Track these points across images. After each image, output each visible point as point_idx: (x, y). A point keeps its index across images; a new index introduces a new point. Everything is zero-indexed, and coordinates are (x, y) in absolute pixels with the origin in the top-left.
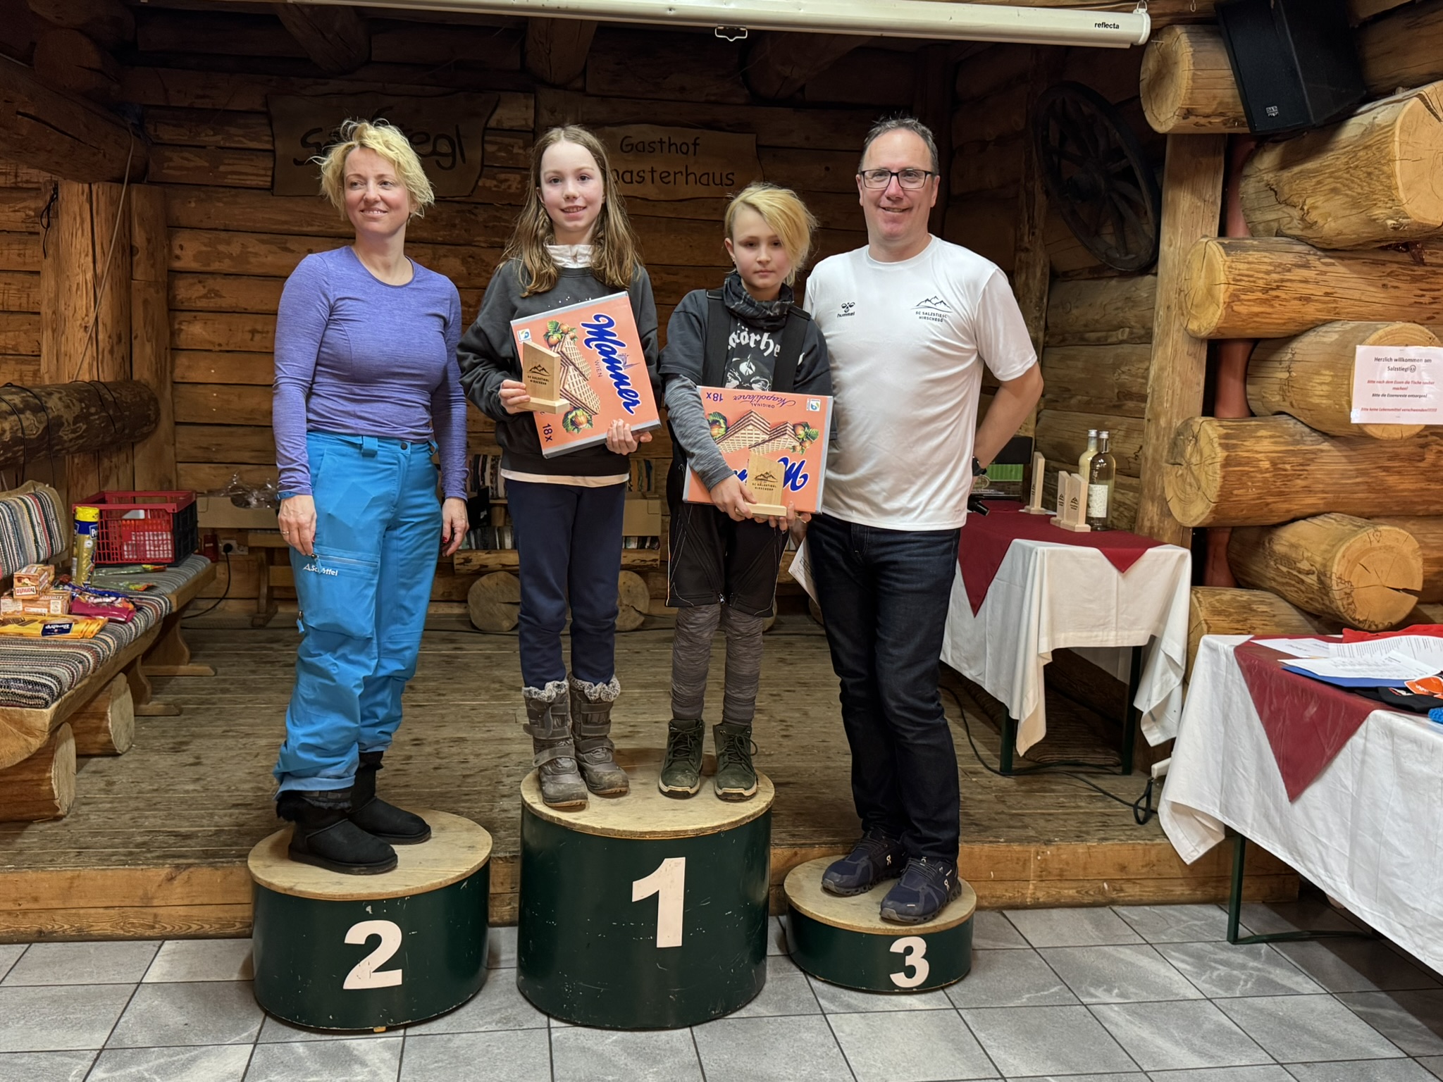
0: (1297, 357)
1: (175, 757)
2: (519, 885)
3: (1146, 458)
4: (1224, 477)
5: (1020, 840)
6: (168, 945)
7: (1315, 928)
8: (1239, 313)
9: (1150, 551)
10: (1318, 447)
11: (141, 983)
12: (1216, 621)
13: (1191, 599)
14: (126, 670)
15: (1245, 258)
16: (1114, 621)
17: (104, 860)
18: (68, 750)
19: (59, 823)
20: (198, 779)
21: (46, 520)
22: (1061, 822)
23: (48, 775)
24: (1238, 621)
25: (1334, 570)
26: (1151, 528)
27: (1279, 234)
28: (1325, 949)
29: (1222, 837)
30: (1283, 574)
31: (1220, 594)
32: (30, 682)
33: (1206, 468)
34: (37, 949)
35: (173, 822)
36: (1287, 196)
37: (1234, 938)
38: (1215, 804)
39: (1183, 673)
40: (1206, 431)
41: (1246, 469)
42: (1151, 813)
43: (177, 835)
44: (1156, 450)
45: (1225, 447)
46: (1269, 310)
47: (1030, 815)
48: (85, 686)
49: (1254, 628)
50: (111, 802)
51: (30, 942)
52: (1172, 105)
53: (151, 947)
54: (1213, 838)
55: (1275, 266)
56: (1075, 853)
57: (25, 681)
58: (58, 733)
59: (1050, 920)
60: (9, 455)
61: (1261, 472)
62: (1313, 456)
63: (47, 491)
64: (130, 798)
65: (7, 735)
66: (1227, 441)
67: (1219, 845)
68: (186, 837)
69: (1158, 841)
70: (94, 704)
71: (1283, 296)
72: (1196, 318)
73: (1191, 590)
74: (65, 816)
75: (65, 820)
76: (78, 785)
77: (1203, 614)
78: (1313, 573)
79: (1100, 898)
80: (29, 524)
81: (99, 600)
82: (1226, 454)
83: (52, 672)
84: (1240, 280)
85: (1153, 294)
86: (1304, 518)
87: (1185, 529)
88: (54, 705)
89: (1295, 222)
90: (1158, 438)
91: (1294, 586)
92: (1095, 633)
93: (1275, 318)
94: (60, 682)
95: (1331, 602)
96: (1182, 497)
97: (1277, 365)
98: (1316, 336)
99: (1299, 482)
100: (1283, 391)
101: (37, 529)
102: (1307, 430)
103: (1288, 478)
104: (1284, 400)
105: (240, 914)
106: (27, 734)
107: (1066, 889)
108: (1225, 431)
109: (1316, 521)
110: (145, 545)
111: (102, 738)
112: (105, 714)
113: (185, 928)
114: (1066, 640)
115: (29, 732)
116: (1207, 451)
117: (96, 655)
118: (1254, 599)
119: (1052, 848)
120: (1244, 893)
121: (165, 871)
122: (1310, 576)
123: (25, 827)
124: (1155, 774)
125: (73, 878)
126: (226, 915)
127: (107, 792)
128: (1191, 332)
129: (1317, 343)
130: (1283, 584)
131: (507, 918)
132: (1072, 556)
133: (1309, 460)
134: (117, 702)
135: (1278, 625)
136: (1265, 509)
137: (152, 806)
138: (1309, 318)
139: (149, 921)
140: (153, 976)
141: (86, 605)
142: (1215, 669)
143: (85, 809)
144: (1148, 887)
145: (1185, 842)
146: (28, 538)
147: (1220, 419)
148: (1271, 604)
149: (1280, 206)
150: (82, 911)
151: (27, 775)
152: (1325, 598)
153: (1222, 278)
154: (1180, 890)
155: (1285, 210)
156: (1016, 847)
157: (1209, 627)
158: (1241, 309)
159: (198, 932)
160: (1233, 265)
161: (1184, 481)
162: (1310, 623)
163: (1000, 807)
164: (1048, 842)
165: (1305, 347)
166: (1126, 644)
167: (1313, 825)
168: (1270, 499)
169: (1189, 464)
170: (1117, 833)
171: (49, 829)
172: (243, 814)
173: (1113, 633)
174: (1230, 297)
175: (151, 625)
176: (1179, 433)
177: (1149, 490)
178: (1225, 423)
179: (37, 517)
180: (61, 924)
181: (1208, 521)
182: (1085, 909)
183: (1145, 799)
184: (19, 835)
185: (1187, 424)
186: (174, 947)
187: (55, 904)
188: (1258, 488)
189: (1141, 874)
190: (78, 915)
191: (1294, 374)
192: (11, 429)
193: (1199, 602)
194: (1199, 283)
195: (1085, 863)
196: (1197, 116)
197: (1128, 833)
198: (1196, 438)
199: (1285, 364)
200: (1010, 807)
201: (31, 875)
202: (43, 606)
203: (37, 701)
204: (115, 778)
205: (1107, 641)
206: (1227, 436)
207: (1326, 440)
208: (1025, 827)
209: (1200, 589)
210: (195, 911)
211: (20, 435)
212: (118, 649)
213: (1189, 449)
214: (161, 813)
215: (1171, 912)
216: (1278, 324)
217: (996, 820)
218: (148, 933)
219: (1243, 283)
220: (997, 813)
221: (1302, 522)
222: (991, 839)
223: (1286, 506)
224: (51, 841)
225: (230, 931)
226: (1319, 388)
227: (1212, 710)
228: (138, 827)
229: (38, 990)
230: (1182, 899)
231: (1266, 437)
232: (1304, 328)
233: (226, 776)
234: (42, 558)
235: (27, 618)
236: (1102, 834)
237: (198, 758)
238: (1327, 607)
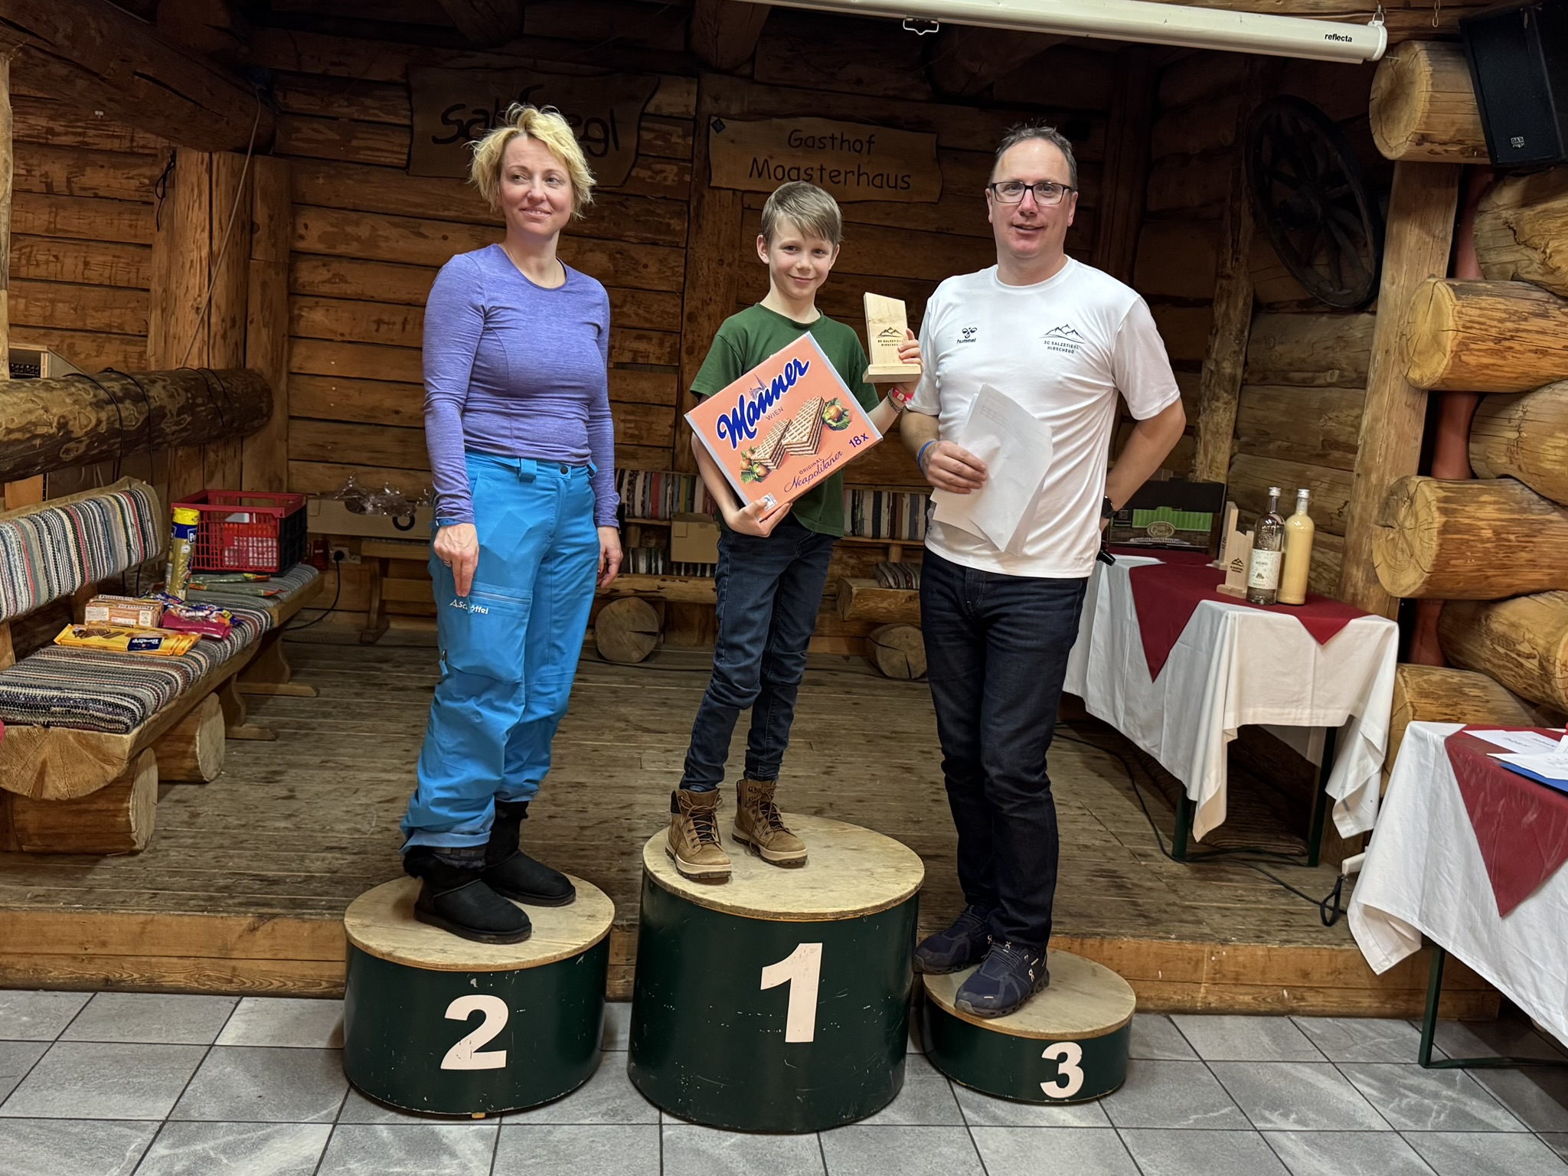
0: (1529, 416)
1: (267, 789)
2: (635, 957)
3: (1353, 518)
4: (1441, 545)
5: (1193, 938)
6: (247, 1003)
7: (1517, 1054)
8: (1468, 364)
9: (1353, 622)
10: (1547, 517)
11: (213, 1045)
12: (1424, 704)
13: (1396, 678)
14: (217, 690)
15: (1477, 303)
16: (1310, 697)
17: (181, 904)
18: (149, 777)
19: (135, 859)
20: (290, 816)
21: (141, 521)
22: (1240, 919)
23: (125, 805)
24: (1448, 706)
25: (1559, 655)
26: (1355, 595)
27: (1515, 278)
28: (1527, 1079)
29: (1418, 947)
30: (1500, 656)
31: (1428, 674)
32: (110, 704)
33: (1421, 534)
34: (103, 998)
35: (261, 864)
36: (1527, 237)
37: (1426, 1061)
38: (1414, 911)
39: (1383, 759)
40: (1423, 492)
41: (1466, 537)
42: (1340, 913)
43: (263, 879)
44: (1364, 509)
45: (1443, 511)
46: (1501, 362)
47: (1205, 908)
48: (172, 709)
49: (1465, 714)
50: (194, 837)
51: (95, 991)
52: (1406, 126)
53: (227, 1004)
54: (1408, 946)
55: (1510, 314)
56: (1253, 956)
57: (105, 703)
58: (139, 760)
59: (1221, 1029)
60: (104, 448)
61: (1483, 541)
62: (1540, 527)
63: (145, 490)
64: (215, 833)
65: (82, 762)
66: (1446, 505)
67: (1413, 955)
68: (274, 882)
69: (1346, 947)
70: (182, 726)
71: (1517, 347)
72: (1419, 366)
73: (1397, 667)
74: (142, 851)
75: (141, 856)
76: (158, 815)
77: (1408, 696)
78: (1535, 657)
79: (1278, 1007)
80: (121, 525)
81: (192, 614)
82: (1444, 519)
83: (136, 693)
84: (1471, 328)
85: (1369, 336)
86: (1527, 594)
87: (1393, 598)
88: (136, 731)
89: (1535, 265)
90: (1367, 496)
91: (1512, 670)
92: (1287, 711)
93: (1508, 370)
94: (143, 705)
95: (1553, 690)
96: (1392, 564)
97: (1506, 423)
98: (1551, 393)
99: (1523, 554)
100: (1512, 453)
101: (130, 530)
102: (1535, 497)
103: (1511, 549)
104: (1511, 463)
105: (328, 973)
106: (104, 761)
107: (1241, 994)
108: (1444, 494)
109: (1539, 598)
110: (247, 552)
111: (188, 763)
112: (193, 737)
113: (266, 984)
114: (1254, 716)
115: (107, 759)
116: (1423, 515)
117: (186, 675)
118: (1466, 681)
119: (1227, 948)
120: (1440, 1009)
121: (248, 920)
122: (1531, 660)
123: (97, 861)
124: (1345, 871)
125: (145, 923)
126: (312, 972)
127: (190, 825)
128: (1411, 382)
129: (1553, 401)
130: (1500, 667)
131: (620, 992)
132: (1268, 624)
133: (1535, 531)
134: (207, 725)
135: (1491, 711)
136: (1485, 583)
137: (238, 844)
138: (1543, 373)
139: (227, 974)
140: (227, 1038)
141: (178, 619)
142: (1423, 761)
143: (164, 843)
144: (1332, 996)
145: (1377, 950)
146: (119, 541)
147: (1440, 480)
148: (1484, 688)
149: (1519, 247)
150: (154, 960)
151: (101, 805)
152: (1546, 685)
153: (1450, 323)
154: (1366, 1002)
155: (1524, 251)
156: (1188, 945)
157: (1415, 711)
158: (1470, 359)
159: (280, 990)
160: (1464, 310)
161: (1395, 546)
162: (1527, 711)
163: (1172, 898)
164: (1225, 942)
165: (1539, 405)
166: (1321, 724)
167: (1525, 943)
168: (1491, 572)
169: (1402, 527)
170: (1301, 935)
171: (123, 865)
172: (337, 859)
173: (1308, 711)
174: (1459, 344)
175: (248, 642)
176: (1392, 492)
177: (1354, 553)
178: (1444, 485)
179: (130, 519)
180: (128, 973)
181: (1420, 593)
182: (1260, 1019)
183: (1334, 897)
184: (89, 870)
185: (1402, 482)
186: (252, 1005)
187: (124, 950)
188: (1478, 559)
189: (1324, 982)
190: (150, 964)
191: (1524, 434)
192: (108, 419)
193: (1406, 682)
194: (1424, 327)
195: (1264, 967)
196: (1432, 142)
197: (1314, 935)
198: (1412, 499)
199: (1515, 423)
200: (1182, 898)
201: (100, 917)
202: (132, 617)
203: (117, 726)
204: (200, 810)
205: (1300, 719)
206: (1446, 500)
207: (1555, 510)
208: (1199, 922)
209: (1407, 667)
210: (278, 967)
211: (118, 426)
212: (210, 669)
213: (1403, 511)
214: (248, 853)
215: (1357, 1026)
216: (1510, 378)
217: (1166, 912)
218: (224, 987)
219: (1473, 331)
220: (1169, 904)
221: (1524, 599)
222: (1161, 934)
223: (1508, 580)
224: (126, 879)
225: (313, 990)
226: (1553, 452)
227: (1415, 805)
228: (222, 867)
229: (100, 1047)
230: (1370, 1011)
231: (1490, 503)
232: (1538, 384)
233: (321, 813)
234: (134, 563)
235: (113, 630)
236: (1284, 936)
237: (292, 790)
238: (1548, 696)
